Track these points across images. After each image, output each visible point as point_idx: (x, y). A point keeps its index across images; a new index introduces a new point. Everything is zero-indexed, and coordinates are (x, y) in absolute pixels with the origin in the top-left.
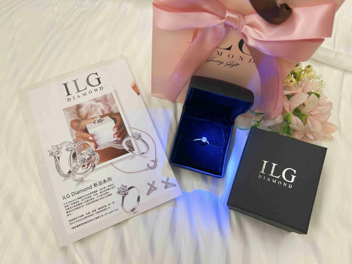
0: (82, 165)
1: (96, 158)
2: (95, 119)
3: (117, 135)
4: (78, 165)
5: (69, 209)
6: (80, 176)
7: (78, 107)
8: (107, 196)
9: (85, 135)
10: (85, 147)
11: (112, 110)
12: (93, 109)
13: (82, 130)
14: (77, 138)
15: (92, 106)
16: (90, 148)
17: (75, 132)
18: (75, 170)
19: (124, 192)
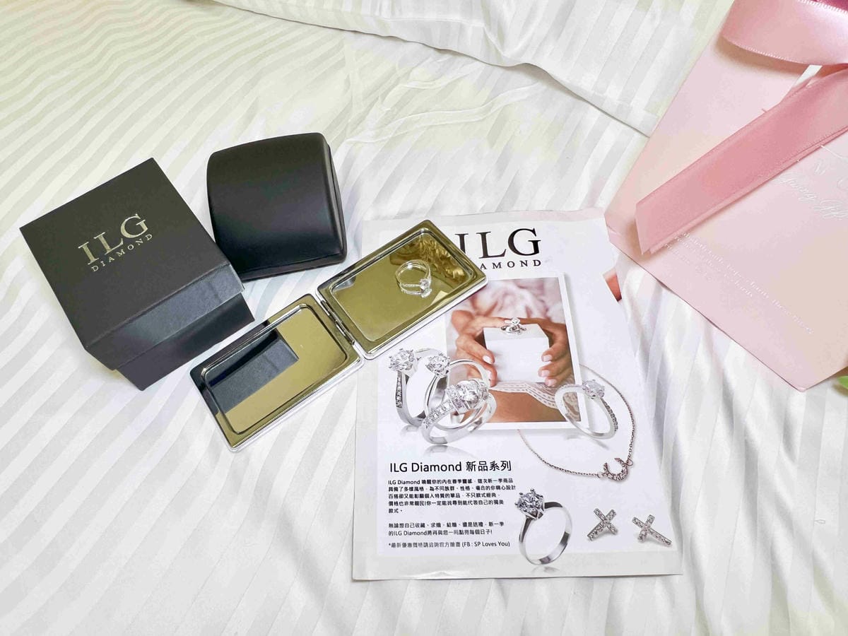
0: (454, 410)
1: (489, 406)
2: (506, 321)
3: (547, 372)
4: (444, 409)
5: (396, 496)
6: (442, 434)
8: (490, 502)
9: (476, 348)
10: (469, 374)
11: (549, 314)
12: (508, 300)
13: (474, 336)
14: (458, 350)
15: (506, 294)
16: (481, 381)
17: (456, 335)
18: (436, 416)
19: (534, 508)
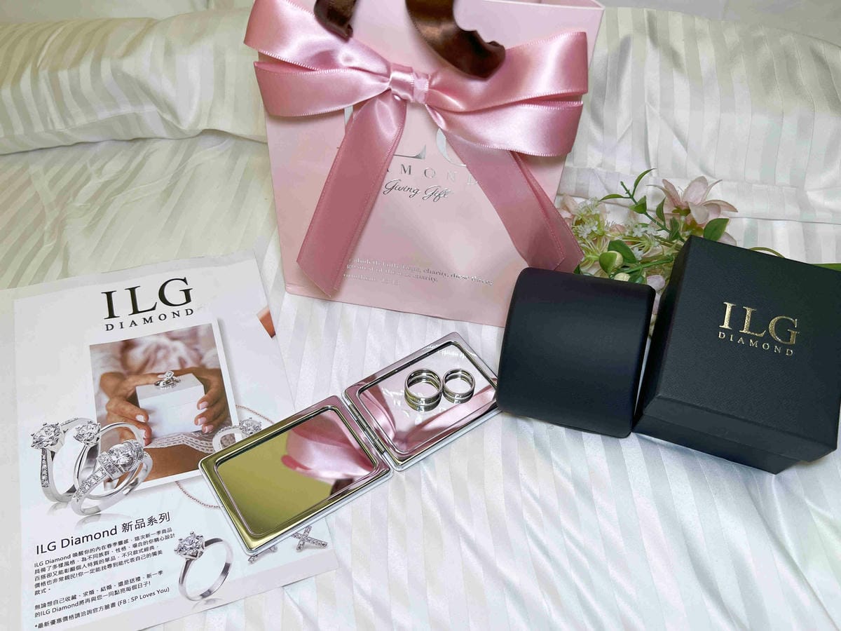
0: (107, 477)
1: (144, 466)
2: (159, 376)
3: (204, 419)
4: (96, 478)
5: (43, 577)
6: (96, 503)
7: (128, 345)
8: (148, 555)
9: (128, 408)
10: (122, 437)
11: (204, 361)
12: (160, 354)
13: (125, 397)
14: (109, 415)
15: (158, 348)
16: (135, 441)
17: (105, 399)
18: (87, 487)
19: (192, 550)
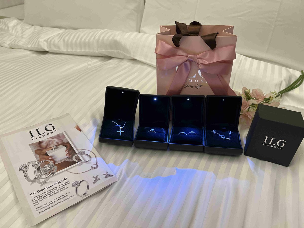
0: (45, 173)
1: (55, 168)
2: (52, 148)
3: (68, 154)
4: (42, 174)
5: (35, 201)
6: (44, 180)
7: (40, 143)
8: (64, 189)
9: (46, 157)
10: (46, 163)
11: (64, 141)
12: (50, 143)
13: (44, 154)
14: (40, 159)
15: (49, 141)
16: (50, 164)
17: (38, 156)
18: (40, 177)
19: (77, 185)
